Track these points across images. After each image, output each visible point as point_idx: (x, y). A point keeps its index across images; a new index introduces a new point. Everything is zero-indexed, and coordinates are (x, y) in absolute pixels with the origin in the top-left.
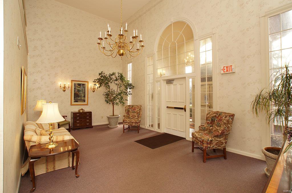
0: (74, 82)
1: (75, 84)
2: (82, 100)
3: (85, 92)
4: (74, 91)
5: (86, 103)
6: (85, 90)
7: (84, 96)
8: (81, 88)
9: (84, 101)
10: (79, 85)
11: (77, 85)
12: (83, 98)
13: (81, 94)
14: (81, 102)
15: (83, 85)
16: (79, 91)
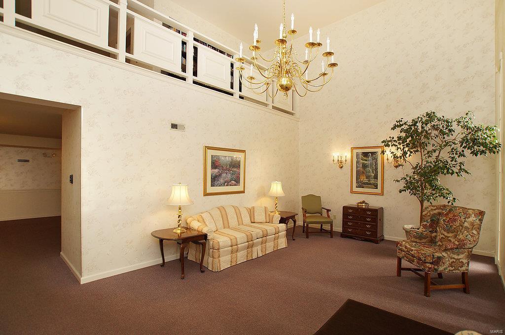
0: (355, 151)
1: (357, 155)
2: (370, 184)
3: (376, 169)
4: (357, 167)
5: (379, 190)
6: (376, 164)
7: (376, 177)
8: (369, 161)
9: (376, 187)
10: (365, 154)
11: (361, 156)
12: (372, 181)
13: (369, 172)
14: (369, 188)
15: (373, 153)
16: (364, 166)
